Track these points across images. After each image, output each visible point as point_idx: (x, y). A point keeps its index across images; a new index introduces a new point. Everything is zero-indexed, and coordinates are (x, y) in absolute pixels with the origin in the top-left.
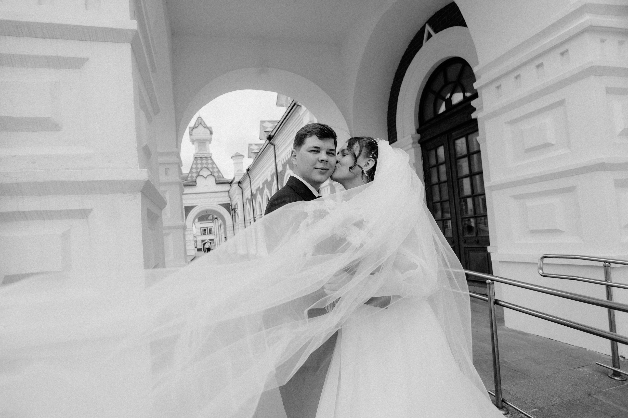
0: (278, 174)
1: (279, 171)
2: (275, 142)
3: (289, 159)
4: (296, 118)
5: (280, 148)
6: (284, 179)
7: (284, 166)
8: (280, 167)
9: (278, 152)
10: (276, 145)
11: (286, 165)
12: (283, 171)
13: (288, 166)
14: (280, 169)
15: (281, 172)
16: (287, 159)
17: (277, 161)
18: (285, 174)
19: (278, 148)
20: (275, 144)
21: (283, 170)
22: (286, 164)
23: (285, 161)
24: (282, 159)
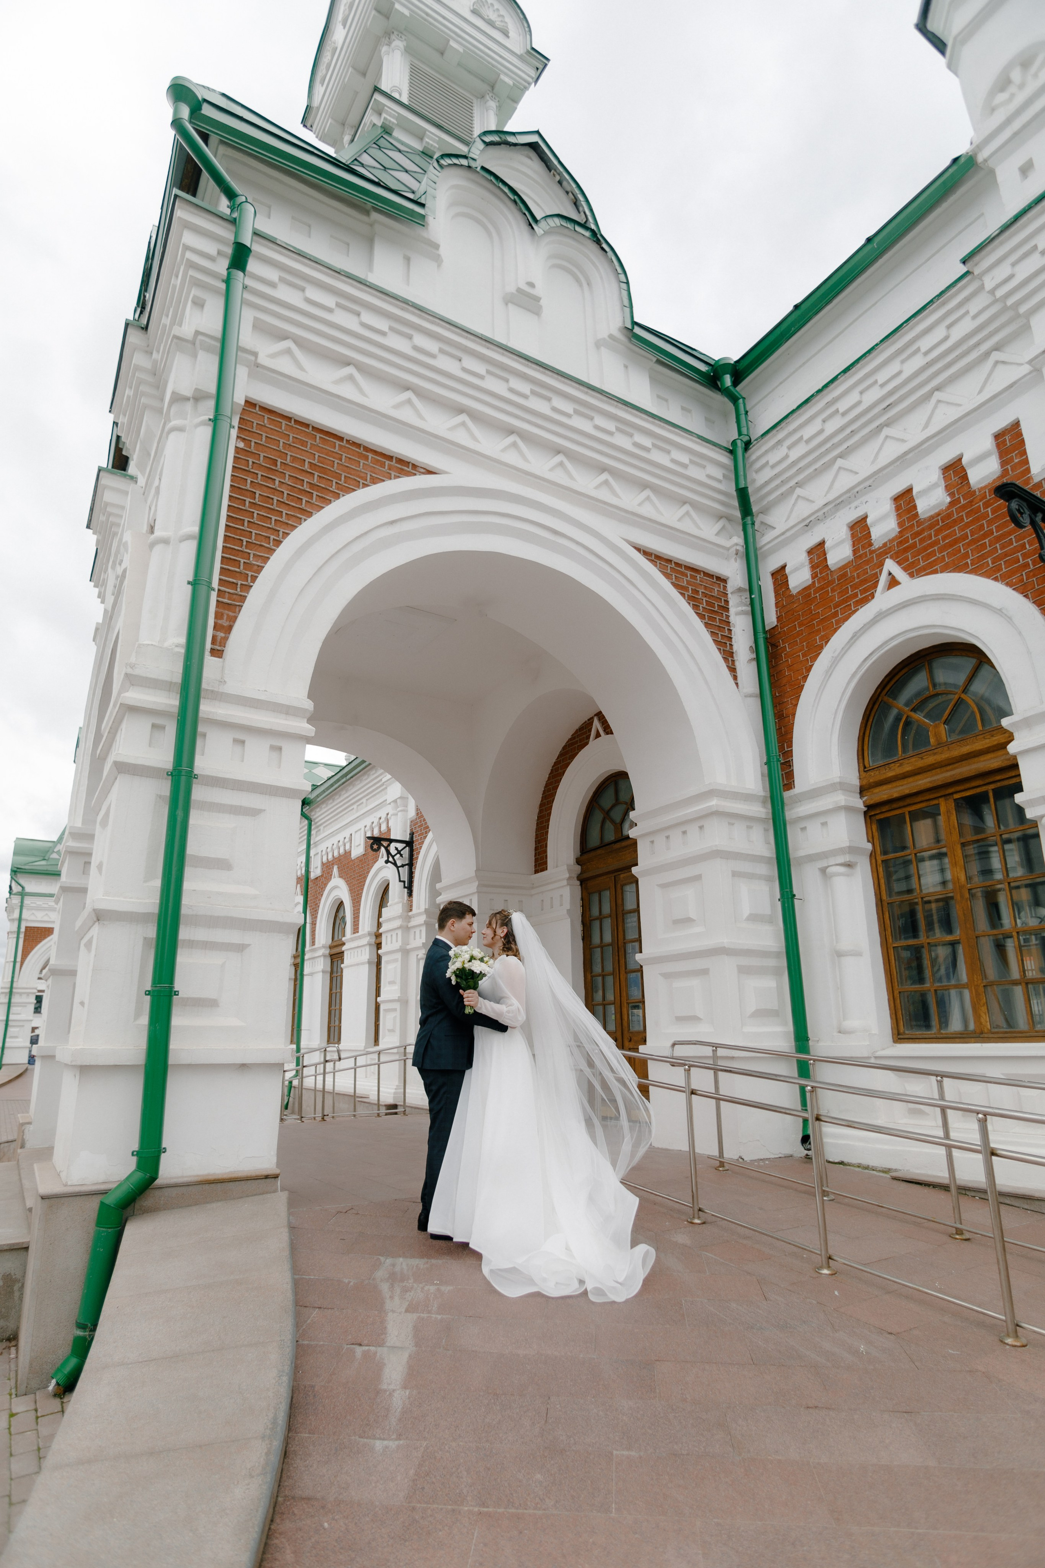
0: (310, 883)
1: (313, 876)
2: (313, 813)
3: (340, 856)
4: (369, 780)
5: (321, 828)
6: (322, 895)
7: (327, 867)
8: (317, 867)
9: (316, 837)
10: (315, 819)
11: (333, 868)
12: (323, 879)
13: (335, 870)
14: (315, 872)
15: (317, 878)
16: (336, 854)
17: (312, 853)
18: (326, 885)
19: (318, 827)
20: (313, 818)
21: (322, 876)
22: (333, 864)
23: (330, 857)
24: (324, 852)
